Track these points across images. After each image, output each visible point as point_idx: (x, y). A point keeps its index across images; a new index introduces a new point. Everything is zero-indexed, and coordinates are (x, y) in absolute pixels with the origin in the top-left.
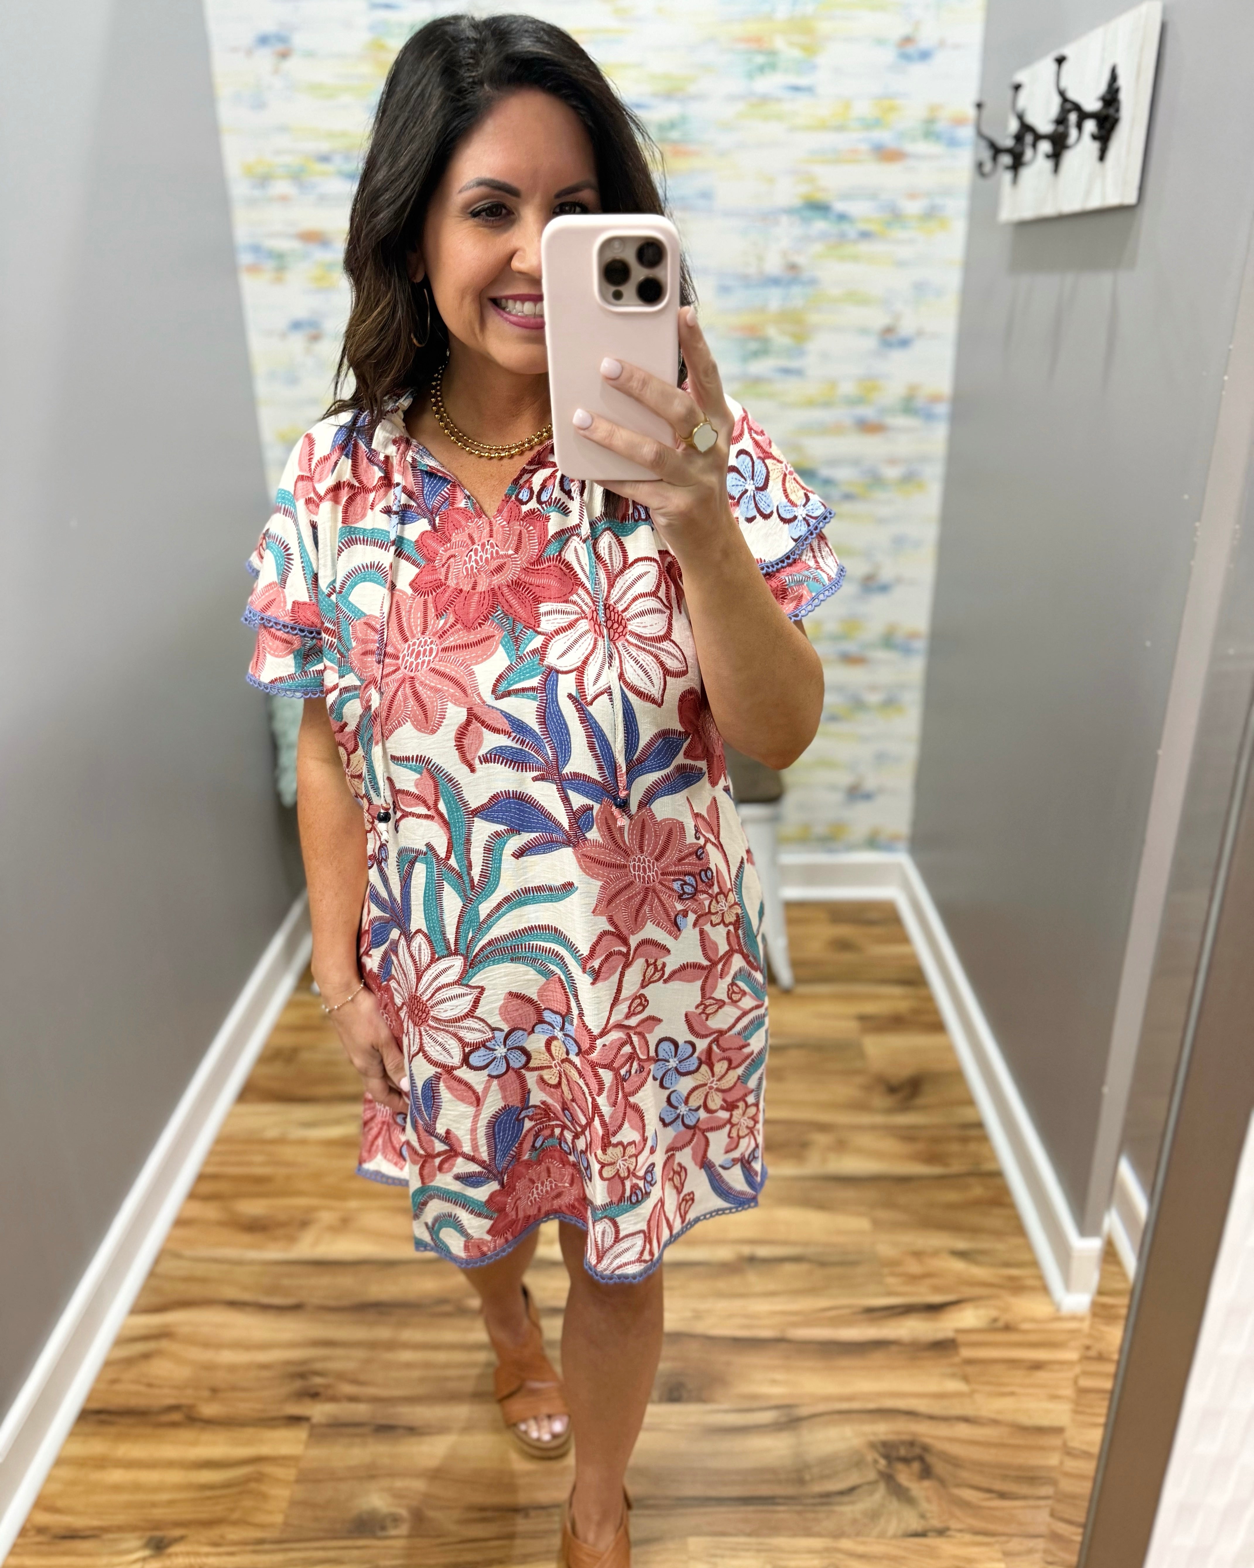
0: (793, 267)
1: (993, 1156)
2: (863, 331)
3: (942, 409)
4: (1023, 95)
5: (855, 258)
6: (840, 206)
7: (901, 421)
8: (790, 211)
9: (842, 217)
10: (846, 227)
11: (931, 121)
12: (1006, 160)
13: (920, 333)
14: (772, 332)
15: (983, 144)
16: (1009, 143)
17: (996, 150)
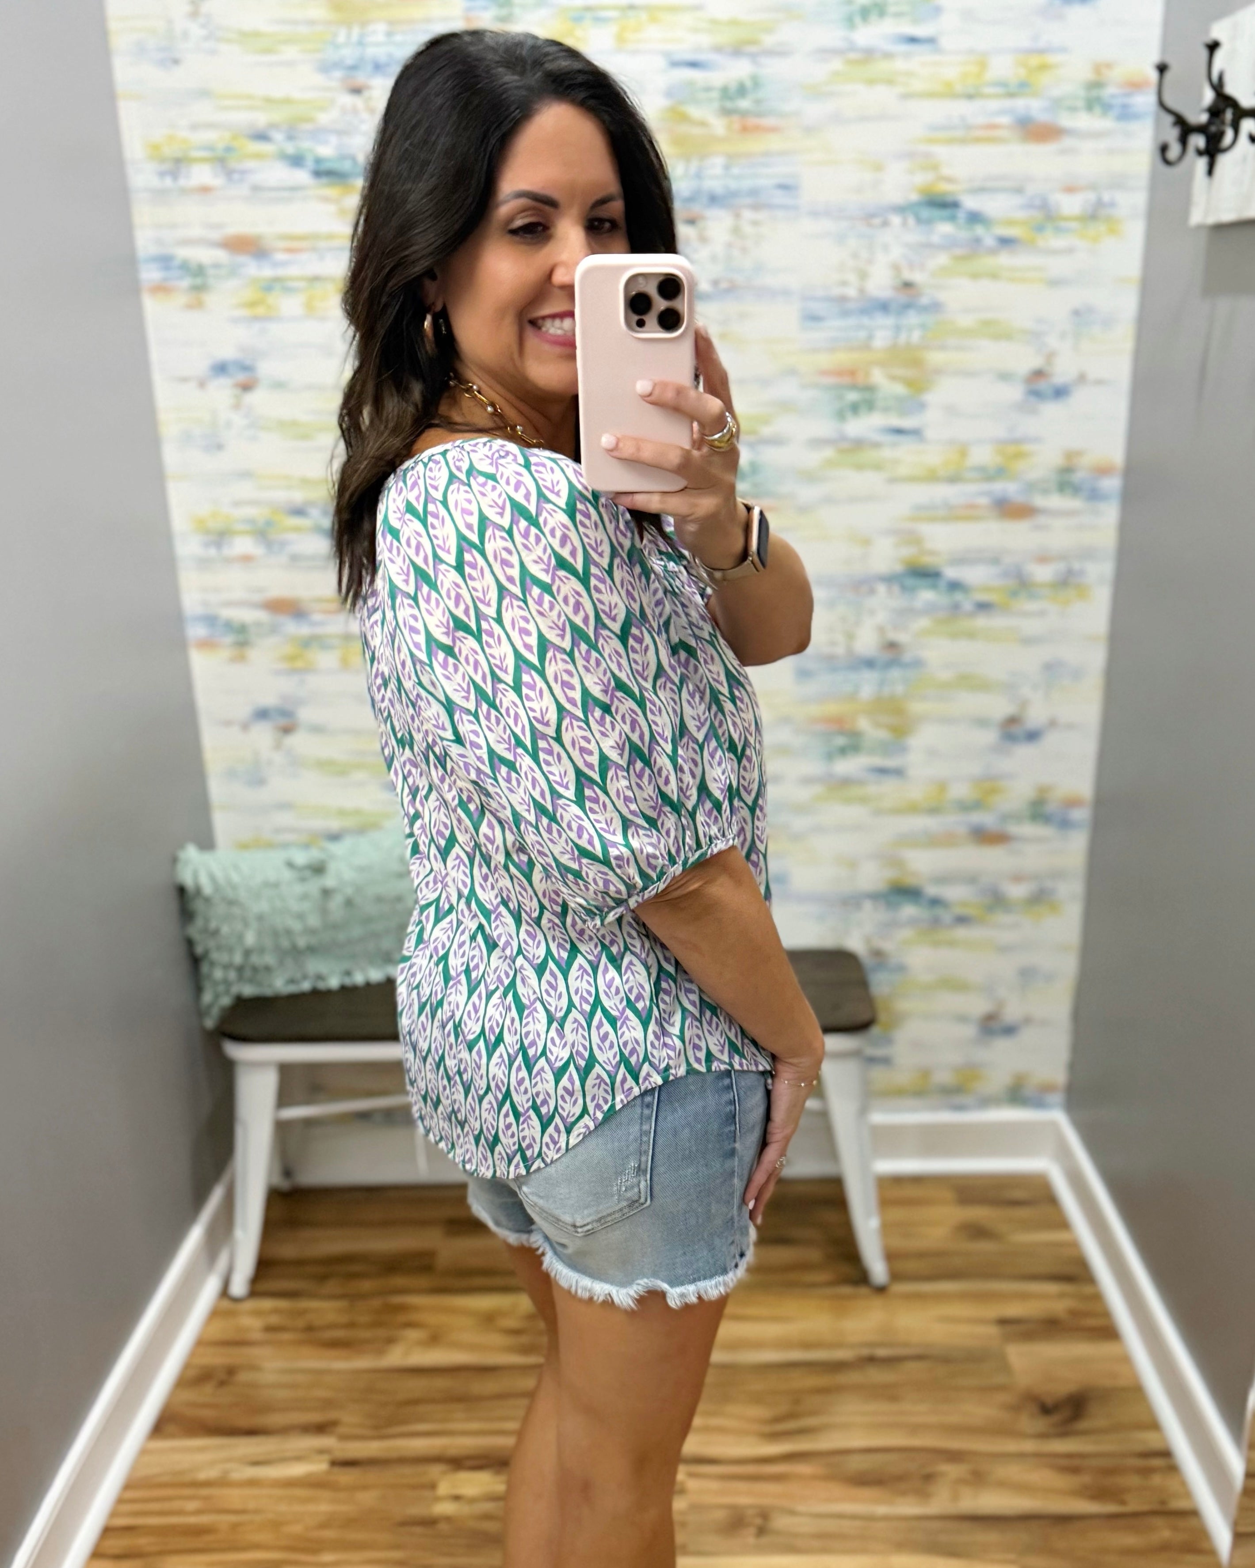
0: (908, 285)
1: (1187, 1493)
2: (1004, 377)
3: (1112, 484)
4: (1220, 56)
5: (994, 276)
6: (970, 203)
7: (1055, 501)
8: (901, 209)
9: (975, 218)
10: (979, 230)
11: (1096, 85)
12: (1198, 141)
13: (1082, 378)
14: (878, 377)
15: (1169, 119)
16: (1204, 118)
17: (1185, 129)
